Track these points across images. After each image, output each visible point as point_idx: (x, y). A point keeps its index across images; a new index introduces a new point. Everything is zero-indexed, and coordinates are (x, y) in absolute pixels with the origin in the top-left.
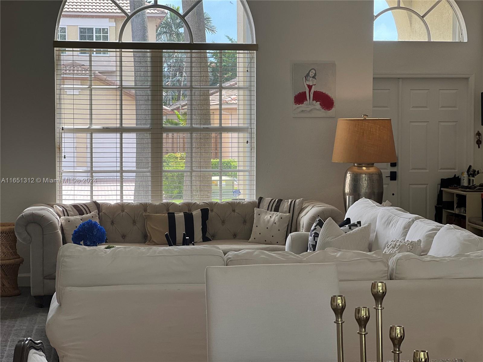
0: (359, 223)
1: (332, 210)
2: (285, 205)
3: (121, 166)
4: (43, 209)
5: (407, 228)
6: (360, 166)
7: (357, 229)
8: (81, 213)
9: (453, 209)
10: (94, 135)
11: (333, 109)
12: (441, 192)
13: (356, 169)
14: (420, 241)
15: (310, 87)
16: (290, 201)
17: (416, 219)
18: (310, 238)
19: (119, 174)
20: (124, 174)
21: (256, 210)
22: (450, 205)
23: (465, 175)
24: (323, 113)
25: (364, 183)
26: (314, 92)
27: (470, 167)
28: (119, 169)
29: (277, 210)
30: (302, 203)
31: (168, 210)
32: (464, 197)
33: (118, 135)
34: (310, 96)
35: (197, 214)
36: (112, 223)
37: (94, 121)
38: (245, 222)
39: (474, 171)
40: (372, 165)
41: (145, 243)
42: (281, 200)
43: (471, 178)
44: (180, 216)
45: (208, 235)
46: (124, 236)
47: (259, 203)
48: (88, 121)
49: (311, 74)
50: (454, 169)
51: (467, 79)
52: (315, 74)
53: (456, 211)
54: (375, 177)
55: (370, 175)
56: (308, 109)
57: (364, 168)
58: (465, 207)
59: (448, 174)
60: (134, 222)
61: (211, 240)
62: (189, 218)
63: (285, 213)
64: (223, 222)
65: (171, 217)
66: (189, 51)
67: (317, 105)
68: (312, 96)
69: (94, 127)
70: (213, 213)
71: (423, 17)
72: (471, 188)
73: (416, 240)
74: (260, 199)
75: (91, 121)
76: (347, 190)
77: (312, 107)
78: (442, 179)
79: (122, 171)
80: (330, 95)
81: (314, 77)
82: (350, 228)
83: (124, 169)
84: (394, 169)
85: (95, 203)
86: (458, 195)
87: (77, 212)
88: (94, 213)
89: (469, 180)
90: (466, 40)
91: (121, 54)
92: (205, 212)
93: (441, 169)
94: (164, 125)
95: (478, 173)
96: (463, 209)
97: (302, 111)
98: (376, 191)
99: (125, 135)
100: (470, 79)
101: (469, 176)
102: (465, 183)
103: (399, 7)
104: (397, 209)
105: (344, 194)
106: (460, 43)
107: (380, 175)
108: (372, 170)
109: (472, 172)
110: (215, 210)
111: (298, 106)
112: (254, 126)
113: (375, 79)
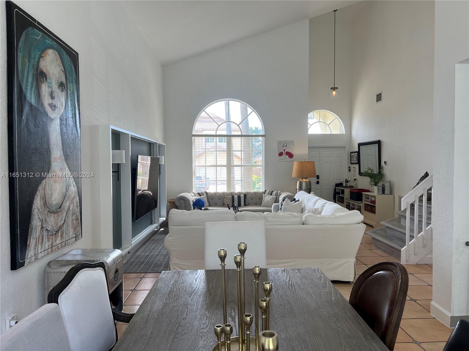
0: (299, 200)
1: (291, 195)
2: (274, 193)
3: (216, 179)
4: (186, 194)
5: (315, 202)
6: (302, 179)
7: (297, 202)
8: (200, 196)
9: (340, 195)
10: (207, 168)
11: (293, 158)
12: (336, 188)
13: (301, 180)
14: (319, 208)
15: (284, 150)
16: (276, 191)
17: (319, 199)
18: (280, 206)
19: (215, 182)
20: (217, 182)
21: (264, 195)
22: (339, 193)
23: (344, 182)
24: (289, 159)
25: (304, 185)
26: (286, 152)
27: (346, 179)
28: (215, 180)
29: (271, 195)
30: (280, 192)
31: (232, 194)
32: (344, 190)
33: (215, 168)
34: (284, 153)
35: (242, 196)
36: (212, 199)
37: (207, 163)
38: (260, 199)
39: (348, 181)
40: (307, 178)
41: (223, 206)
42: (273, 191)
43: (347, 183)
44: (236, 197)
45: (246, 204)
46: (216, 204)
47: (265, 192)
48: (205, 163)
49: (285, 145)
50: (340, 180)
51: (345, 147)
52: (286, 145)
53: (341, 195)
54: (308, 183)
55: (306, 182)
56: (284, 158)
57: (304, 180)
58: (344, 194)
59: (338, 182)
60: (220, 199)
61: (247, 206)
62: (239, 197)
63: (274, 196)
64: (252, 199)
65: (233, 197)
66: (240, 137)
67: (287, 156)
68: (285, 153)
69: (207, 165)
70: (248, 196)
71: (329, 125)
72: (346, 187)
73: (317, 208)
74: (265, 191)
75: (206, 163)
76: (298, 188)
77: (285, 157)
78: (336, 184)
79: (216, 181)
80: (292, 153)
81: (286, 146)
82: (295, 202)
83: (217, 180)
84: (318, 180)
85: (206, 192)
86: (341, 190)
87: (199, 195)
88: (205, 195)
89: (346, 184)
90: (344, 133)
91: (216, 139)
92: (245, 195)
93: (336, 180)
94: (231, 164)
95: (349, 181)
96: (343, 195)
97: (282, 159)
98: (308, 188)
99: (218, 168)
100: (346, 148)
101: (346, 182)
102: (344, 185)
103: (320, 122)
104: (313, 195)
105: (297, 189)
106: (343, 134)
107: (310, 182)
108: (307, 180)
109: (347, 181)
110: (249, 195)
111: (280, 157)
112: (264, 164)
113: (308, 147)
